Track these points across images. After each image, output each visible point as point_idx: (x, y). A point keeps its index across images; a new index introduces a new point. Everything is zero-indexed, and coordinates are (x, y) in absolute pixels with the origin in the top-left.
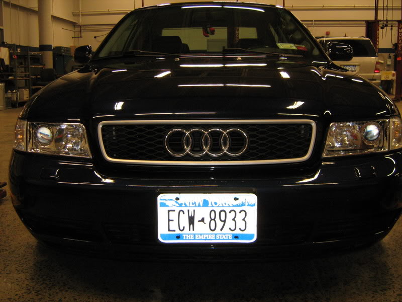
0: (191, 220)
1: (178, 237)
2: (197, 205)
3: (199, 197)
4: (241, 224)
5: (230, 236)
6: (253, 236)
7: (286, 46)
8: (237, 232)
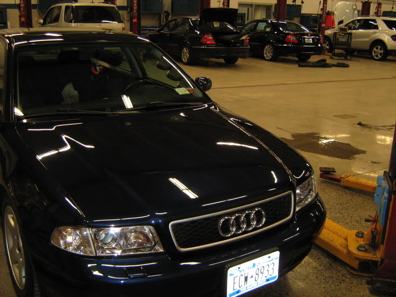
0: (246, 279)
1: (238, 292)
2: (249, 268)
4: (271, 272)
5: (265, 281)
6: (276, 277)
7: (182, 91)
8: (269, 277)
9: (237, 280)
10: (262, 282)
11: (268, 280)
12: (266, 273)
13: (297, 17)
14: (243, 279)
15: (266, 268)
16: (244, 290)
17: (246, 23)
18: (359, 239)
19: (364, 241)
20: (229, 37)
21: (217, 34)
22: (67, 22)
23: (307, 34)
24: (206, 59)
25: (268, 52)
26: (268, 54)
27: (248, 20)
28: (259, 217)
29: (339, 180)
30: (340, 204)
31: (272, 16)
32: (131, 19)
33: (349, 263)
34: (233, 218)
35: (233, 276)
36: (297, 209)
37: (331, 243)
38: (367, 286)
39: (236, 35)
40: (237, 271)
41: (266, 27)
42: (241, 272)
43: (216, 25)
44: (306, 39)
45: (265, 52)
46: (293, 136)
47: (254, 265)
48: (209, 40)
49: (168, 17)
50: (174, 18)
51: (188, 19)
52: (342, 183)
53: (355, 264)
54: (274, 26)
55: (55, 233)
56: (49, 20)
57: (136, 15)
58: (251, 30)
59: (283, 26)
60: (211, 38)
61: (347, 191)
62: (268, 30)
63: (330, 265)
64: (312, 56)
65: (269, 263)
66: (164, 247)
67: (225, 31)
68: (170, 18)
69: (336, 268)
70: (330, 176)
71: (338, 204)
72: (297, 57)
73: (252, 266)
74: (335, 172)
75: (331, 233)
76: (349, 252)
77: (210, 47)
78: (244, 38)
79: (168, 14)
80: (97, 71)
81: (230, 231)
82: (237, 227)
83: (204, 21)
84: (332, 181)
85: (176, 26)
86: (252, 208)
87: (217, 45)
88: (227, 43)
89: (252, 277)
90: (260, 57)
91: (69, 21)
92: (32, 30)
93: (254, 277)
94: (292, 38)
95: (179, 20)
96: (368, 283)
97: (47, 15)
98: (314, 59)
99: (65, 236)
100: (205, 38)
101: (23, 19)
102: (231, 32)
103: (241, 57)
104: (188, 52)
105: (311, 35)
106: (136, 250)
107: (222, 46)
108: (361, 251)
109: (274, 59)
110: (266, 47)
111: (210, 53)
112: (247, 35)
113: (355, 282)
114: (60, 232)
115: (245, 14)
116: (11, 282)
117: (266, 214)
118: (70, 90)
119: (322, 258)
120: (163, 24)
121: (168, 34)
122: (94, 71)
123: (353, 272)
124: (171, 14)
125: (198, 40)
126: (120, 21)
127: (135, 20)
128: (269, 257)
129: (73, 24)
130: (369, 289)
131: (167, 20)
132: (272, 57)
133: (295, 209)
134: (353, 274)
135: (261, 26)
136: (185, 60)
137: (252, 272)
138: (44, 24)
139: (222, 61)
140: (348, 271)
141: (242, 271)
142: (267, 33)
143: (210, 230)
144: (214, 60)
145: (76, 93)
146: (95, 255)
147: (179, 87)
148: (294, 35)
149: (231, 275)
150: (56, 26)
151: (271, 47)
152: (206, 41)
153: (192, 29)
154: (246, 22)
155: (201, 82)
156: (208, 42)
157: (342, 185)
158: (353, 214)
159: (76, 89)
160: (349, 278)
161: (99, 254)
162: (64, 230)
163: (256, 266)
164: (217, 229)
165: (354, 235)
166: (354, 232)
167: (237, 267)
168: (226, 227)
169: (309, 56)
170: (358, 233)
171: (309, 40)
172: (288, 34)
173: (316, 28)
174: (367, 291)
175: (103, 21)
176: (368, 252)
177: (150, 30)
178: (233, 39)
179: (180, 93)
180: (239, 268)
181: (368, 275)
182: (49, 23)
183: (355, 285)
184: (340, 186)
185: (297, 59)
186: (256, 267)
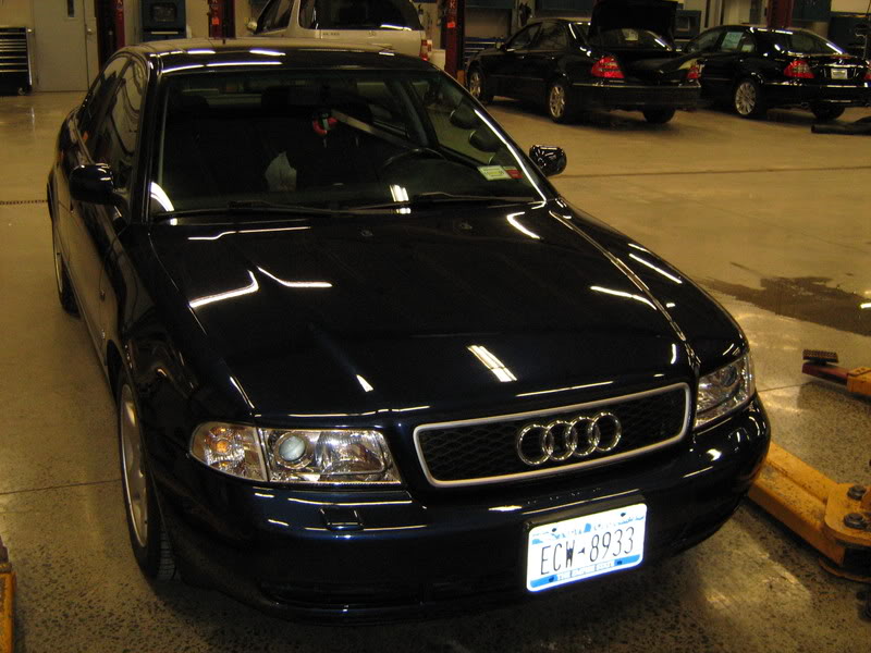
0: (570, 554)
1: (552, 579)
2: (578, 532)
3: (581, 522)
4: (626, 545)
5: (613, 564)
6: (638, 557)
7: (493, 173)
8: (622, 556)
9: (549, 554)
10: (605, 565)
11: (619, 563)
12: (614, 547)
13: (822, 20)
14: (562, 553)
15: (615, 537)
16: (565, 577)
17: (701, 31)
18: (853, 502)
19: (862, 507)
20: (654, 63)
21: (628, 56)
22: (305, 27)
23: (836, 60)
24: (603, 112)
25: (744, 98)
26: (744, 103)
27: (706, 26)
28: (606, 430)
29: (843, 380)
30: (838, 430)
31: (763, 18)
32: (444, 20)
33: (823, 551)
34: (549, 427)
35: (541, 546)
36: (698, 423)
37: (792, 507)
38: (856, 601)
39: (669, 60)
40: (549, 536)
41: (742, 43)
42: (557, 537)
43: (632, 37)
44: (833, 71)
45: (737, 98)
46: (764, 282)
47: (588, 528)
48: (609, 69)
49: (527, 17)
50: (539, 20)
51: (568, 22)
52: (849, 387)
53: (837, 554)
54: (762, 41)
55: (197, 436)
56: (269, 22)
57: (455, 13)
58: (708, 49)
59: (784, 40)
60: (614, 65)
61: (860, 404)
62: (747, 48)
63: (785, 552)
64: (847, 110)
65: (621, 527)
66: (403, 476)
67: (646, 50)
68: (531, 19)
69: (796, 561)
70: (825, 370)
71: (832, 430)
72: (813, 111)
73: (583, 529)
74: (836, 361)
75: (796, 487)
76: (825, 527)
77: (611, 84)
78: (687, 65)
79: (527, 11)
80: (322, 128)
81: (541, 455)
82: (558, 448)
83: (599, 28)
84: (830, 383)
85: (541, 37)
86: (593, 411)
87: (628, 82)
88: (649, 76)
89: (583, 551)
90: (726, 107)
91: (309, 24)
92: (230, 42)
93: (587, 552)
94: (801, 69)
95: (548, 24)
96: (860, 596)
97: (266, 11)
98: (851, 115)
99: (216, 442)
100: (600, 65)
101: (216, 21)
102: (661, 53)
103: (680, 108)
104: (562, 94)
105: (846, 62)
106: (349, 477)
107: (637, 83)
108: (853, 526)
109: (756, 115)
110: (741, 87)
111: (610, 98)
112: (695, 60)
113: (832, 590)
114: (206, 435)
115: (700, 13)
116: (128, 537)
117: (624, 427)
118: (281, 167)
119: (771, 538)
120: (514, 32)
121: (521, 55)
122: (318, 127)
123: (830, 570)
124: (533, 11)
125: (585, 68)
126: (416, 26)
127: (452, 25)
128: (623, 515)
129: (317, 32)
130: (860, 608)
131: (523, 22)
132: (754, 109)
133: (692, 422)
134: (831, 575)
135: (733, 40)
136: (556, 112)
137: (583, 541)
138: (258, 31)
139: (639, 115)
140: (822, 568)
141: (561, 536)
142: (746, 54)
143: (497, 449)
144: (619, 113)
145: (293, 172)
146: (265, 480)
147: (493, 163)
148: (805, 60)
149: (536, 542)
150: (283, 36)
151: (752, 88)
152: (603, 73)
153: (575, 44)
154: (703, 29)
155: (540, 155)
156: (607, 75)
157: (850, 389)
158: (861, 454)
159: (292, 165)
160: (821, 584)
161: (276, 478)
162: (213, 430)
163: (592, 529)
164: (513, 447)
165: (845, 494)
166: (846, 487)
167: (549, 527)
168: (533, 445)
169: (840, 109)
170: (853, 489)
171: (839, 71)
172: (792, 59)
173: (862, 45)
174: (855, 612)
175: (383, 26)
176: (866, 531)
177: (487, 46)
178: (662, 67)
179: (489, 177)
180: (554, 530)
181: (864, 580)
182: (269, 29)
183: (832, 597)
184: (846, 393)
185: (810, 114)
186: (592, 533)
